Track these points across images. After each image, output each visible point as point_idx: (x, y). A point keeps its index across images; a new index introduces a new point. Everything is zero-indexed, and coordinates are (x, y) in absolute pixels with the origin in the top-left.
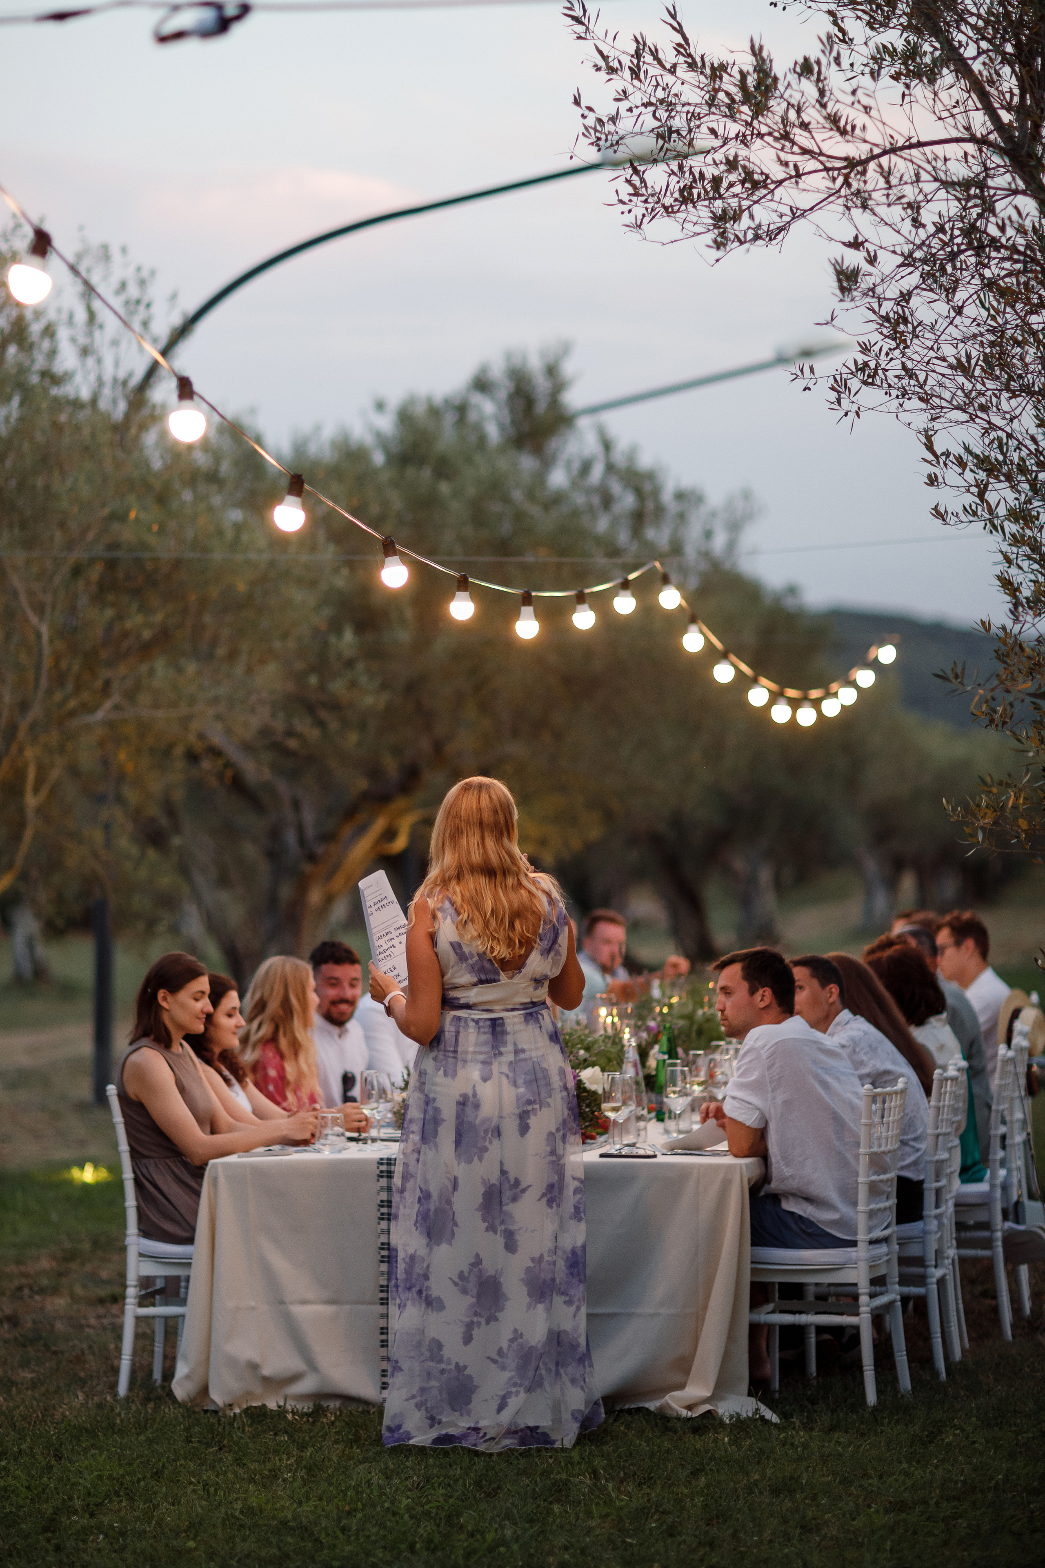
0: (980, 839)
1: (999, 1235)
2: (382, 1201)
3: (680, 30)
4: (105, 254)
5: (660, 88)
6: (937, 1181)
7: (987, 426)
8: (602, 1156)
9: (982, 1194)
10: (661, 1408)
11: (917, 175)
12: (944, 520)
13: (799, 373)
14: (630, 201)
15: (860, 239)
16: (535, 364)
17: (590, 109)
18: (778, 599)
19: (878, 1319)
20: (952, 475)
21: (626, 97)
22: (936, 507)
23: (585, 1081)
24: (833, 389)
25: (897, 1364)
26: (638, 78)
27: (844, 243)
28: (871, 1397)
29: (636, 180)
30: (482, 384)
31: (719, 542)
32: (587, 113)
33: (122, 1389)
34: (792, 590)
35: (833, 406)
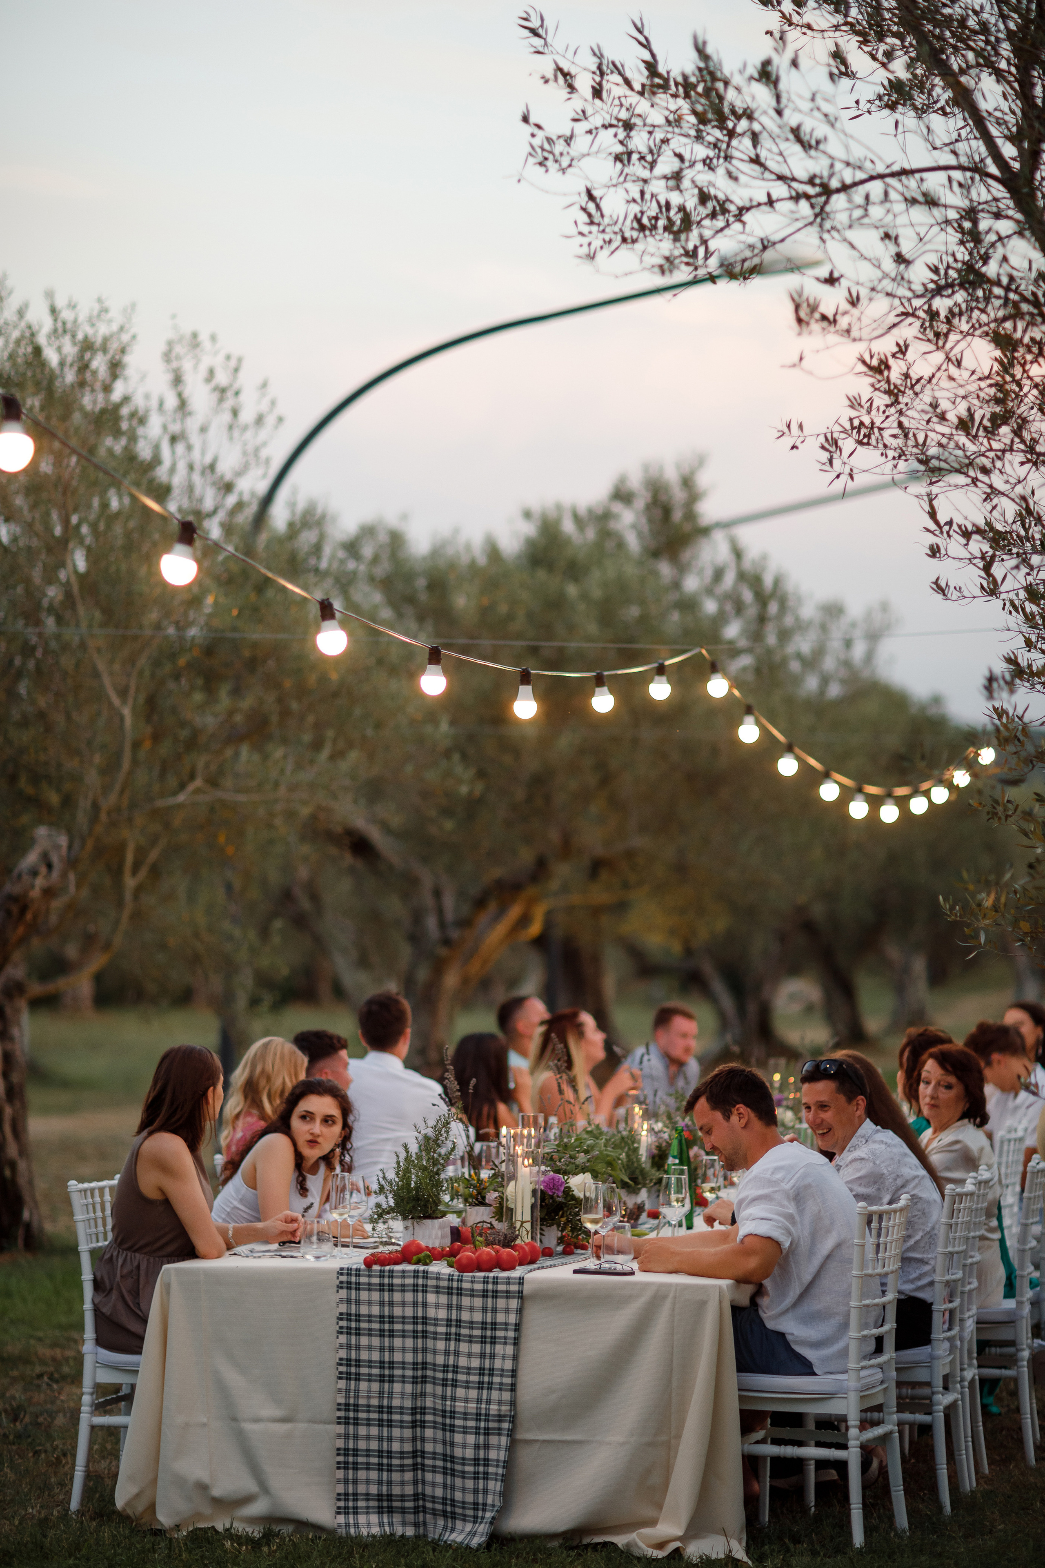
0: (983, 941)
1: (1026, 1354)
2: (341, 1314)
3: (647, 45)
4: (194, 341)
5: (624, 109)
6: (950, 1302)
7: (989, 491)
8: (576, 1272)
9: (1009, 1312)
10: (628, 1545)
11: (886, 194)
12: (944, 595)
13: (786, 430)
14: (590, 233)
15: (836, 275)
16: (672, 476)
17: (539, 127)
18: (923, 708)
19: (867, 1452)
20: (955, 546)
21: (586, 118)
22: (938, 579)
23: (573, 1188)
24: (823, 447)
25: (894, 1500)
26: (600, 98)
27: (818, 279)
28: (858, 1538)
29: (591, 207)
30: (622, 495)
31: (859, 651)
32: (536, 131)
33: (75, 1503)
34: (937, 700)
35: (824, 467)
